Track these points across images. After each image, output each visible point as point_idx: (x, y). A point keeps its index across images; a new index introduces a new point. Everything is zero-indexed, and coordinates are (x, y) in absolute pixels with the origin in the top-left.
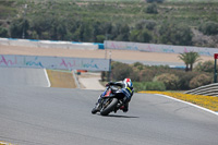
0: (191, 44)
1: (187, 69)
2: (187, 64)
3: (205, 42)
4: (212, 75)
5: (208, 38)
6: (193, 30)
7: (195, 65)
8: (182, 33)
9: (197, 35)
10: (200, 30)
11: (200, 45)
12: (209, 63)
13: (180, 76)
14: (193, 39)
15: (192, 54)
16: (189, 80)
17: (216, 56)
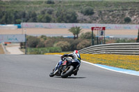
0: (77, 22)
1: (75, 38)
2: (74, 34)
3: (85, 20)
4: (91, 40)
5: (87, 17)
6: (77, 13)
7: (80, 34)
8: (70, 15)
9: (80, 16)
10: (82, 12)
11: (82, 22)
12: (89, 33)
13: (71, 43)
14: (78, 18)
16: (76, 45)
17: (93, 29)
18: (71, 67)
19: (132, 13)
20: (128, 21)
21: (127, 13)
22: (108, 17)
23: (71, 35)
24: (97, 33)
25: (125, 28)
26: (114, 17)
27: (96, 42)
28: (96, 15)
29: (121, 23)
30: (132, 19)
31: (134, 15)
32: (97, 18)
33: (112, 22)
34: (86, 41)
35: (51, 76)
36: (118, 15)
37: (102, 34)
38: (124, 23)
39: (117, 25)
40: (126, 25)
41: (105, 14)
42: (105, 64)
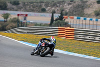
0: (7, 10)
1: (5, 21)
2: (5, 18)
3: (13, 8)
4: (17, 24)
5: (14, 7)
6: (7, 3)
7: (9, 19)
9: (9, 5)
10: (11, 3)
11: (11, 10)
12: (15, 18)
13: (2, 24)
14: (8, 7)
15: (7, 14)
17: (18, 15)
18: (48, 48)
19: (47, 5)
20: (44, 10)
21: (43, 4)
22: (30, 7)
23: (2, 19)
24: (21, 19)
25: (41, 16)
26: (33, 7)
27: (20, 25)
28: (21, 5)
29: (39, 12)
30: (47, 9)
31: (48, 6)
32: (22, 8)
33: (33, 11)
34: (13, 24)
35: (32, 55)
36: (37, 6)
37: (25, 19)
38: (41, 12)
39: (36, 13)
40: (42, 14)
41: (27, 5)
42: (26, 41)
